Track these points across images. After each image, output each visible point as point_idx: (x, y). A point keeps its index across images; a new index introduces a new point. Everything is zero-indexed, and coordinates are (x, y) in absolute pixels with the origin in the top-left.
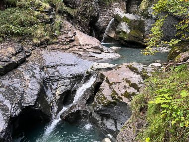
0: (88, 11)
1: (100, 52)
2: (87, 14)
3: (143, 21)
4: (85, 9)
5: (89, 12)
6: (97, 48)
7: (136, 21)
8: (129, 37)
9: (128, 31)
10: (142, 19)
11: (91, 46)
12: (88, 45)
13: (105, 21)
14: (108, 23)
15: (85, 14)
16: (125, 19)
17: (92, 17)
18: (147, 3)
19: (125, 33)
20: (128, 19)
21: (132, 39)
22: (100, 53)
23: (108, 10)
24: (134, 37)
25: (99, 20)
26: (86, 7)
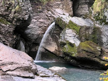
0: (13, 10)
1: (31, 75)
2: (11, 16)
3: (98, 29)
4: (8, 8)
5: (15, 13)
6: (28, 69)
7: (87, 28)
8: (79, 52)
9: (77, 43)
10: (97, 25)
11: (16, 66)
12: (12, 63)
13: (40, 27)
14: (45, 30)
15: (7, 15)
16: (72, 25)
17: (18, 20)
18: (102, 3)
19: (72, 45)
20: (76, 25)
21: (84, 55)
22: (32, 78)
23: (46, 11)
24: (87, 52)
25: (31, 25)
26: (10, 4)
